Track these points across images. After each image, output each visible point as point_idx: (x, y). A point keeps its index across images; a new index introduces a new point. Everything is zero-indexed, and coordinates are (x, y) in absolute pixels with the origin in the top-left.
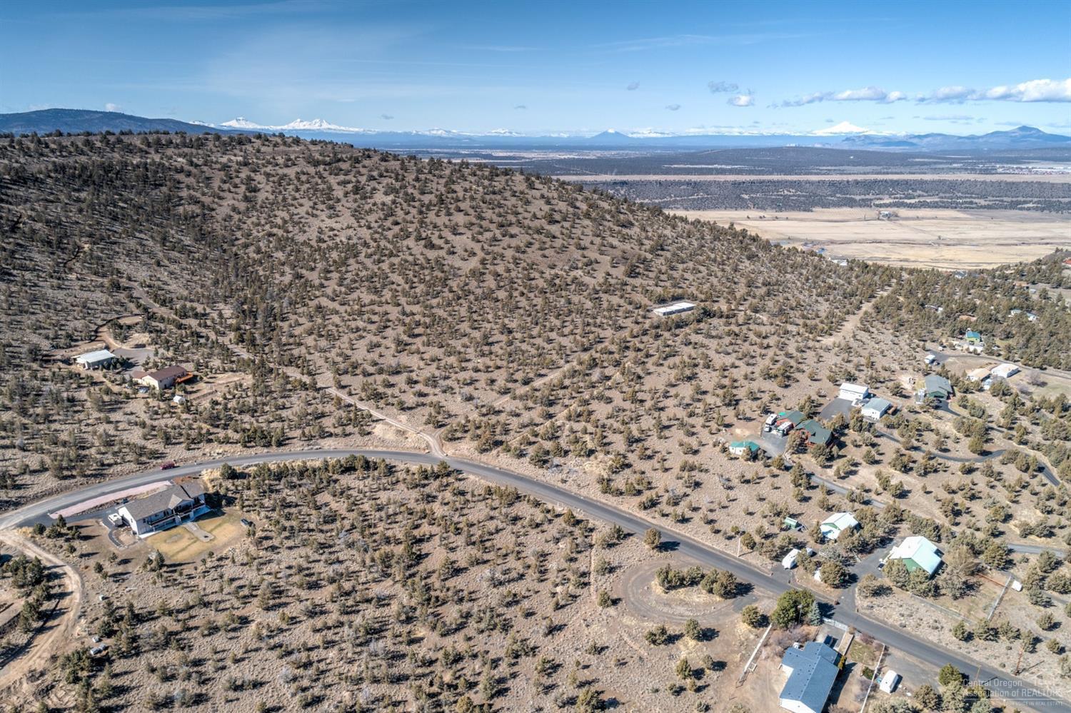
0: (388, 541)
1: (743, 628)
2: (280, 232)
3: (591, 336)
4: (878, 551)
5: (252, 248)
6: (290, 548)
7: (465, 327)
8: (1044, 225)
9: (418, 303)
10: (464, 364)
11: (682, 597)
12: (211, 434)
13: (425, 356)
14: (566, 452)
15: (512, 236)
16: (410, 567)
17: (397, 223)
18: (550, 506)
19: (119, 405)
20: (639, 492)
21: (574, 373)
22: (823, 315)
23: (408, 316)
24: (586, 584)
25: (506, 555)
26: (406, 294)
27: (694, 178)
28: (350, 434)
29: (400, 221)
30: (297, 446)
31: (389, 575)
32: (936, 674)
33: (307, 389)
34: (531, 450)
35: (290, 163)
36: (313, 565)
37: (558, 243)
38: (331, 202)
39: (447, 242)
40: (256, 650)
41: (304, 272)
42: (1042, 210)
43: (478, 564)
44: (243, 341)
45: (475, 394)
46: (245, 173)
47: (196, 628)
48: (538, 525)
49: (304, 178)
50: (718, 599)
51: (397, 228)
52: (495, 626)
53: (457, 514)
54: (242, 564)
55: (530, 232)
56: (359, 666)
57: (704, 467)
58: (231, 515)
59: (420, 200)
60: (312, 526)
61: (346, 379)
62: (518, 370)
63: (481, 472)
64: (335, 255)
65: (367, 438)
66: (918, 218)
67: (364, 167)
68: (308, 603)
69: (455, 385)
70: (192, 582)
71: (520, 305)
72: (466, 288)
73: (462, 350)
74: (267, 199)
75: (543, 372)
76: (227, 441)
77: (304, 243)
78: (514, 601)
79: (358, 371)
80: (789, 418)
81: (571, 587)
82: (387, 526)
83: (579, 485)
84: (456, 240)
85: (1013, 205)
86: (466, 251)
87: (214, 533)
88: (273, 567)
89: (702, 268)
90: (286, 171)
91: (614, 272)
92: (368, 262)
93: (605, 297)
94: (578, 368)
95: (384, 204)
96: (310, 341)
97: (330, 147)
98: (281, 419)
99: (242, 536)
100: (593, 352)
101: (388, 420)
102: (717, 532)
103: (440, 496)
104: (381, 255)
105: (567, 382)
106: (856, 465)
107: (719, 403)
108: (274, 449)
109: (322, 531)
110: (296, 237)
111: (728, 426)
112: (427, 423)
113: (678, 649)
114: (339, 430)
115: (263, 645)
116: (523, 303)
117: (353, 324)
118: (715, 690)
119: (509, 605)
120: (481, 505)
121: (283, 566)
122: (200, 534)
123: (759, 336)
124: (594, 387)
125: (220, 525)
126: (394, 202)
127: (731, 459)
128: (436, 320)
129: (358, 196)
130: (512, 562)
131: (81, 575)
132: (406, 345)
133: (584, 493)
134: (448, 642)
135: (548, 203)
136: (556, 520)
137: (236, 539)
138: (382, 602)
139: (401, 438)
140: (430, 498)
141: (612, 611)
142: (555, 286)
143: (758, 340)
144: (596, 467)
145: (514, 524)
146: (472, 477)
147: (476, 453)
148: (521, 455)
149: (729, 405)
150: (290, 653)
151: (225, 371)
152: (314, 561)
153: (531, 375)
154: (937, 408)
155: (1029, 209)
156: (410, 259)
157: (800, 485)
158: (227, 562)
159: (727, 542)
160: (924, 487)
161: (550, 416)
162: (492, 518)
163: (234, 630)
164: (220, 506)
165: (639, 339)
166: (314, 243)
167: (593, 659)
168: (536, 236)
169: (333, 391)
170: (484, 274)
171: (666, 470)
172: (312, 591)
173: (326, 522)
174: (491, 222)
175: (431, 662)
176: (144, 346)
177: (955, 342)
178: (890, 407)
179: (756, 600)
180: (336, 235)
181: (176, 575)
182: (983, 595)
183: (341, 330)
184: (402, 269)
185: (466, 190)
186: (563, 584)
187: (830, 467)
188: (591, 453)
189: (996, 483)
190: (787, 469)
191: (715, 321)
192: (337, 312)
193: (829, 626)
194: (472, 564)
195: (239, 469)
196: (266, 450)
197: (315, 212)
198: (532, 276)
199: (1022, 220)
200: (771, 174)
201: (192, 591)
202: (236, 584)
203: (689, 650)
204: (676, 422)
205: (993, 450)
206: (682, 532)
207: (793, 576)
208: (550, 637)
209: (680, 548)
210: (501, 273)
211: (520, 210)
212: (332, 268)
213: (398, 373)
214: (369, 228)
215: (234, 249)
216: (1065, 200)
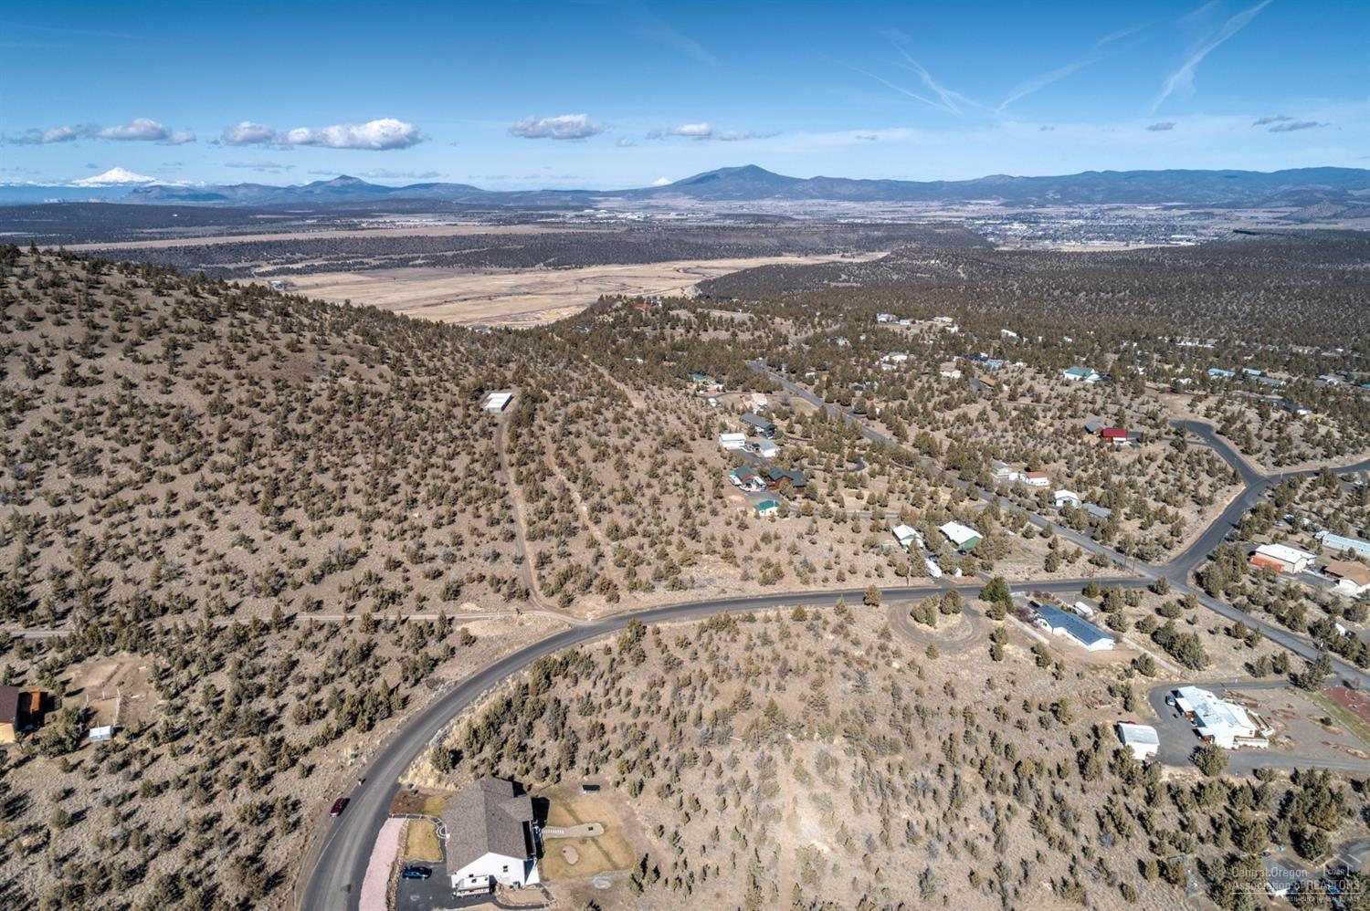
6: (676, 778)
8: (446, 280)
10: (410, 523)
11: (945, 625)
13: (343, 531)
14: (674, 567)
15: (186, 347)
20: (781, 573)
21: (532, 494)
24: (898, 652)
25: (819, 667)
26: (155, 461)
28: (453, 650)
30: (422, 695)
39: (97, 371)
42: (434, 265)
43: (819, 686)
45: (488, 549)
47: (798, 887)
48: (787, 633)
53: (721, 660)
55: (201, 337)
56: (930, 807)
57: (772, 534)
58: (553, 796)
61: (299, 595)
63: (652, 617)
65: (481, 644)
66: (317, 286)
69: (446, 549)
72: (236, 429)
73: (374, 508)
75: (502, 502)
76: (323, 738)
83: (738, 589)
84: (106, 365)
85: (404, 263)
86: (148, 379)
87: (585, 818)
91: (380, 372)
94: (524, 487)
96: (112, 569)
101: (458, 616)
103: (676, 654)
107: (681, 481)
108: (403, 714)
112: (506, 599)
117: (147, 525)
120: (720, 643)
122: (579, 831)
125: (571, 811)
130: (833, 669)
132: (289, 525)
133: (752, 593)
136: (785, 623)
137: (620, 807)
141: (943, 657)
144: (718, 569)
146: (660, 625)
147: (613, 603)
148: (649, 587)
149: (688, 480)
155: (420, 266)
170: (231, 406)
171: (758, 547)
174: (123, 330)
179: (967, 605)
192: (75, 518)
194: (818, 689)
203: (1012, 652)
207: (949, 581)
208: (957, 697)
210: (253, 400)
211: (138, 308)
213: (352, 562)
216: (449, 254)
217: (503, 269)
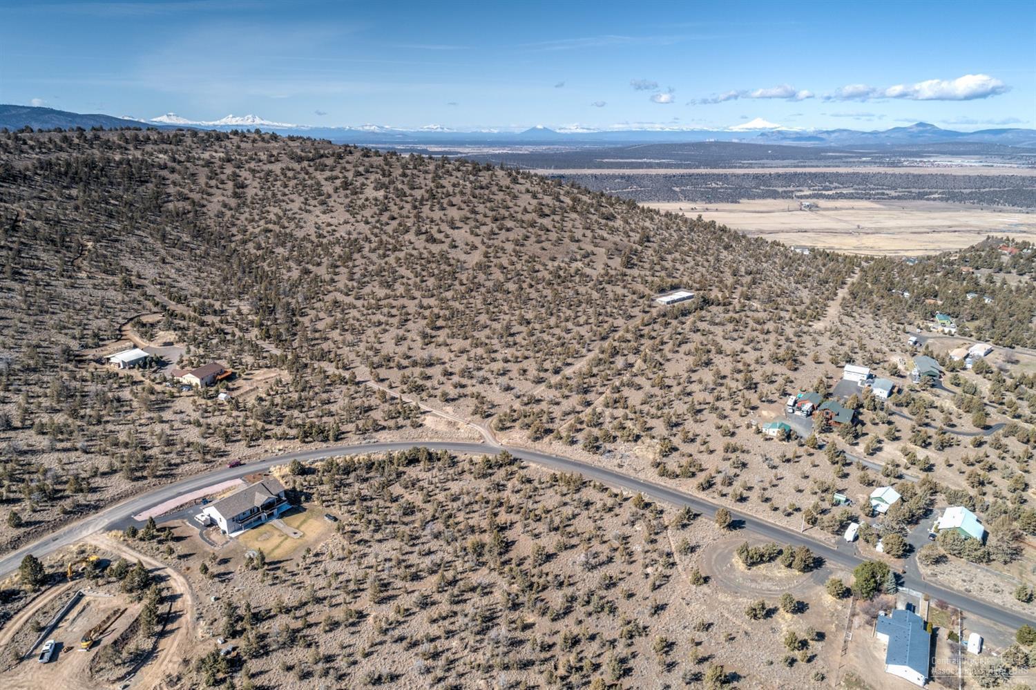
0: (472, 530)
1: (829, 599)
2: (277, 228)
3: (606, 326)
4: (922, 522)
5: (250, 245)
6: (380, 541)
7: (483, 318)
8: (950, 214)
9: (432, 296)
10: (493, 355)
11: (764, 572)
12: (266, 430)
13: (453, 348)
14: (615, 438)
15: (508, 230)
16: (500, 554)
17: (393, 218)
18: (615, 491)
19: (166, 405)
20: (693, 475)
21: (599, 362)
22: (807, 301)
23: (425, 308)
24: (673, 564)
25: (589, 539)
26: (418, 288)
27: (627, 172)
28: (402, 427)
29: (396, 216)
30: (353, 440)
31: (484, 564)
32: (1012, 634)
33: (346, 383)
34: (580, 437)
35: (273, 159)
36: (406, 557)
37: (553, 236)
38: (323, 197)
39: (447, 236)
40: (381, 643)
41: (310, 267)
42: (947, 200)
43: (566, 549)
44: (269, 337)
45: (512, 384)
46: (229, 169)
47: (316, 624)
48: (611, 510)
49: (290, 174)
50: (797, 573)
51: (394, 224)
52: (603, 608)
53: (531, 501)
54: (339, 559)
55: (524, 225)
56: (484, 654)
57: (745, 448)
58: (312, 511)
59: (411, 195)
60: (393, 519)
61: (383, 373)
62: (545, 360)
63: (539, 459)
64: (338, 250)
65: (420, 430)
66: (836, 209)
67: (348, 162)
68: (416, 594)
69: (489, 375)
70: (297, 579)
71: (532, 296)
72: (476, 280)
73: (487, 341)
74: (256, 195)
75: (569, 360)
76: (284, 437)
77: (304, 239)
78: (611, 584)
79: (392, 364)
80: (809, 399)
81: (660, 569)
82: (467, 516)
83: (635, 470)
84: (455, 234)
85: (920, 196)
86: (467, 244)
87: (302, 528)
88: (370, 560)
89: (688, 259)
90: (270, 167)
91: (610, 262)
92: (374, 257)
93: (609, 287)
94: (601, 356)
95: (376, 199)
96: (335, 334)
97: (309, 143)
98: (331, 414)
99: (330, 531)
100: (610, 340)
101: (434, 412)
102: (776, 509)
103: (509, 485)
104: (385, 249)
105: (595, 371)
106: (880, 442)
107: (741, 388)
108: (332, 444)
109: (404, 523)
110: (294, 233)
111: (754, 408)
112: (475, 413)
113: (777, 622)
114: (391, 423)
115: (385, 638)
116: (534, 295)
117: (375, 318)
118: (823, 660)
119: (608, 587)
120: (550, 492)
121: (381, 558)
122: (289, 531)
123: (758, 322)
124: (620, 374)
125: (304, 521)
126: (386, 197)
127: (767, 440)
128: (454, 314)
129: (349, 192)
130: (596, 546)
131: (185, 577)
132: (432, 337)
133: (642, 477)
134: (560, 625)
135: (535, 197)
136: (625, 504)
137: (326, 534)
138: (486, 590)
139: (454, 430)
140: (500, 487)
141: (705, 588)
142: (560, 278)
143: (759, 327)
144: (646, 452)
145: (587, 509)
146: (533, 465)
147: (530, 441)
148: (573, 442)
149: (749, 388)
150: (415, 644)
151: (260, 367)
152: (407, 553)
153: (559, 364)
154: (933, 386)
155: (935, 199)
156: (415, 253)
157: (837, 462)
158: (324, 558)
159: (788, 518)
160: (947, 461)
161: (589, 404)
162: (565, 504)
163: (353, 624)
164: (300, 502)
165: (651, 327)
166: (313, 238)
167: (702, 636)
168: (530, 229)
169: (373, 384)
170: (489, 267)
171: (712, 452)
172: (415, 583)
173: (405, 514)
174: (485, 216)
175: (550, 647)
176: (171, 344)
177: (931, 325)
178: (893, 387)
179: (831, 573)
180: (335, 231)
181: (279, 573)
182: (1027, 559)
183: (363, 324)
184: (409, 261)
185: (454, 185)
186: (652, 565)
187: (857, 444)
188: (637, 438)
189: (1004, 455)
190: (821, 447)
191: (714, 309)
192: (355, 307)
193: (905, 595)
194: (560, 550)
195: (306, 464)
196: (325, 445)
197: (308, 208)
198: (537, 268)
199: (930, 210)
200: (698, 167)
201: (300, 588)
202: (341, 578)
203: (786, 622)
204: (707, 406)
205: (992, 424)
206: (744, 511)
207: (857, 548)
208: (656, 616)
209: (747, 525)
210: (506, 265)
211: (511, 204)
212: (339, 263)
213: (431, 365)
214: (367, 223)
215: (233, 245)
216: (968, 191)
217: (1016, 208)
